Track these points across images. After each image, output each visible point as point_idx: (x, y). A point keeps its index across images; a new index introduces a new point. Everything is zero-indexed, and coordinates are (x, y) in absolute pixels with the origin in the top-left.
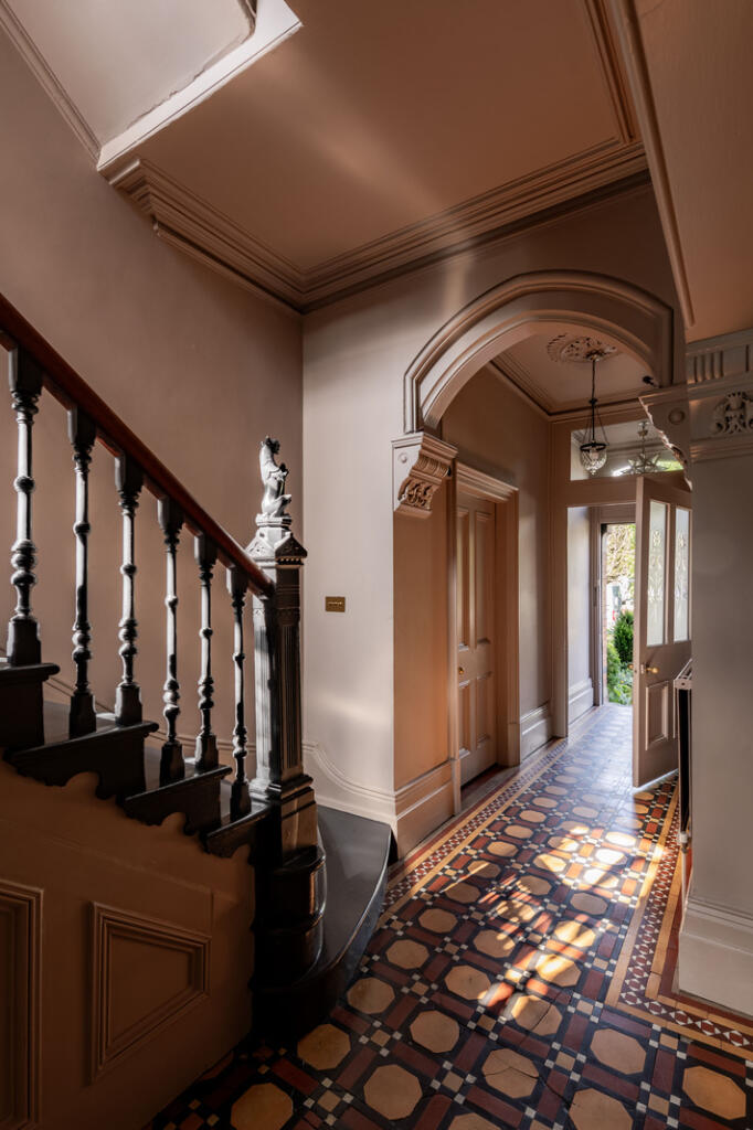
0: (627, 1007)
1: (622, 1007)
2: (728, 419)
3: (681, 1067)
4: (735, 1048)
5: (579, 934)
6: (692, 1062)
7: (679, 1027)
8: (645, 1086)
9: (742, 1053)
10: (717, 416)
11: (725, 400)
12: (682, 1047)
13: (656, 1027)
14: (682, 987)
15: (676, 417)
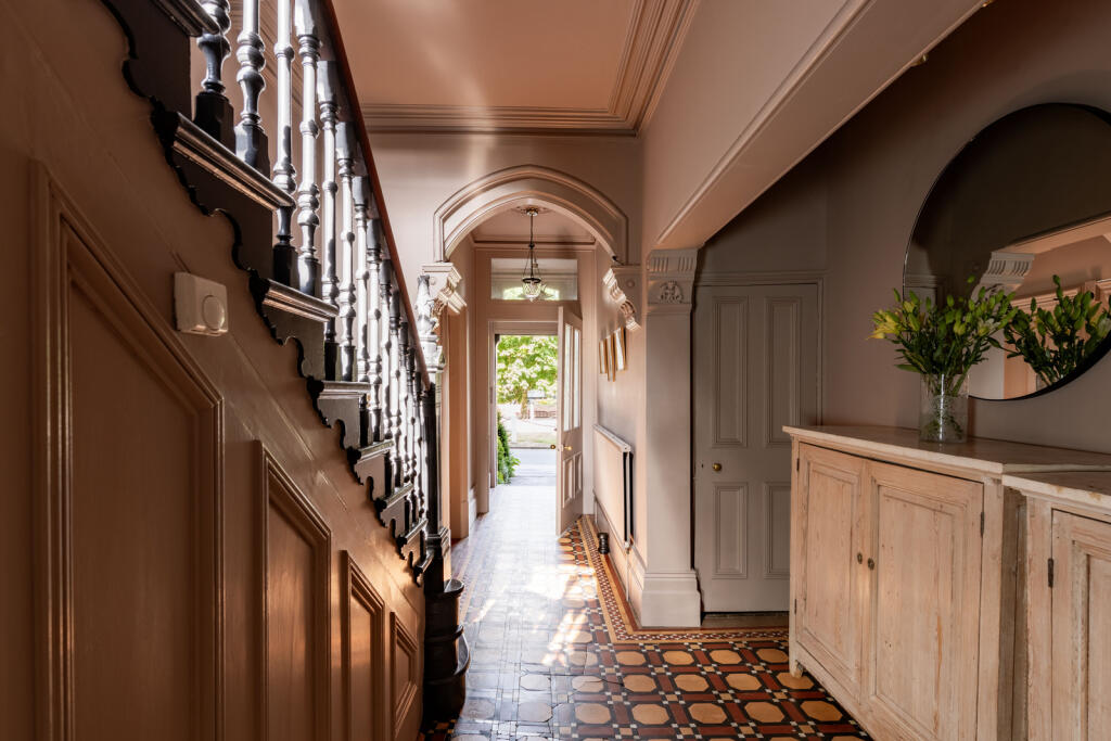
0: (623, 641)
1: (620, 642)
2: (666, 294)
3: (660, 654)
4: (677, 640)
5: (574, 619)
6: (664, 651)
7: (650, 641)
8: (650, 666)
9: (681, 641)
10: (661, 291)
11: (666, 284)
12: (656, 647)
13: (641, 644)
14: (643, 625)
15: (630, 284)
